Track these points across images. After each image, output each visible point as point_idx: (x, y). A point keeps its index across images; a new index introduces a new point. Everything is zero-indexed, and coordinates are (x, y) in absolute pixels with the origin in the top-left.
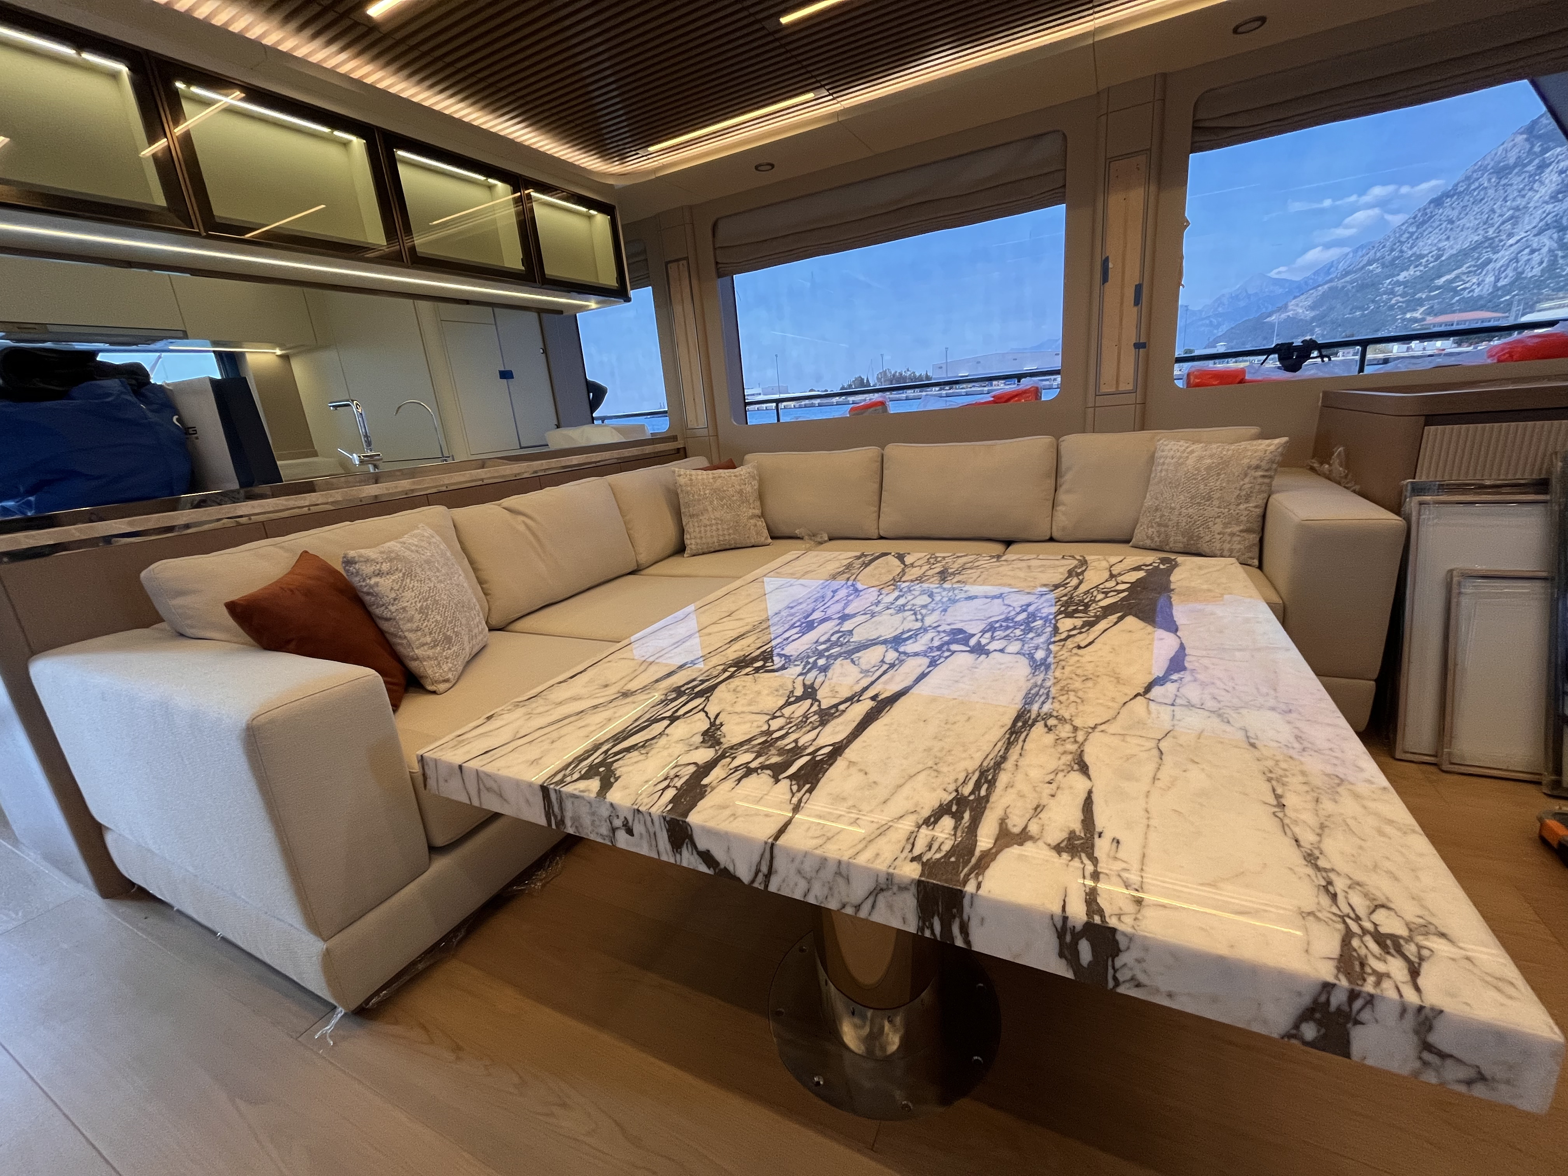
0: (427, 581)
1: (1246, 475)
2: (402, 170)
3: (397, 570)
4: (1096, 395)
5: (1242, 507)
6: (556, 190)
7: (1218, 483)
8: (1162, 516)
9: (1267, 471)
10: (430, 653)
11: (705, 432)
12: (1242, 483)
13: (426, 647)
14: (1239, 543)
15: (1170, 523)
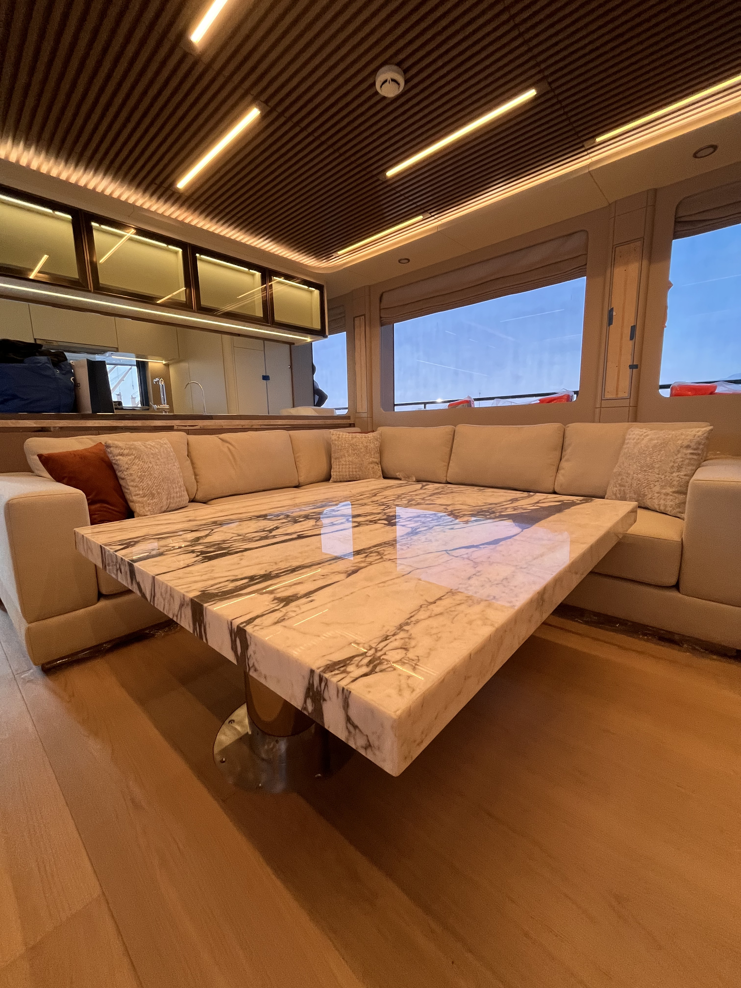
0: (148, 463)
1: (679, 451)
2: (199, 264)
3: (132, 454)
4: (602, 400)
5: (674, 474)
6: (295, 278)
7: (659, 457)
8: (622, 479)
9: (695, 449)
10: (140, 499)
11: (365, 415)
12: (676, 457)
13: (139, 496)
14: (672, 500)
15: (627, 484)
